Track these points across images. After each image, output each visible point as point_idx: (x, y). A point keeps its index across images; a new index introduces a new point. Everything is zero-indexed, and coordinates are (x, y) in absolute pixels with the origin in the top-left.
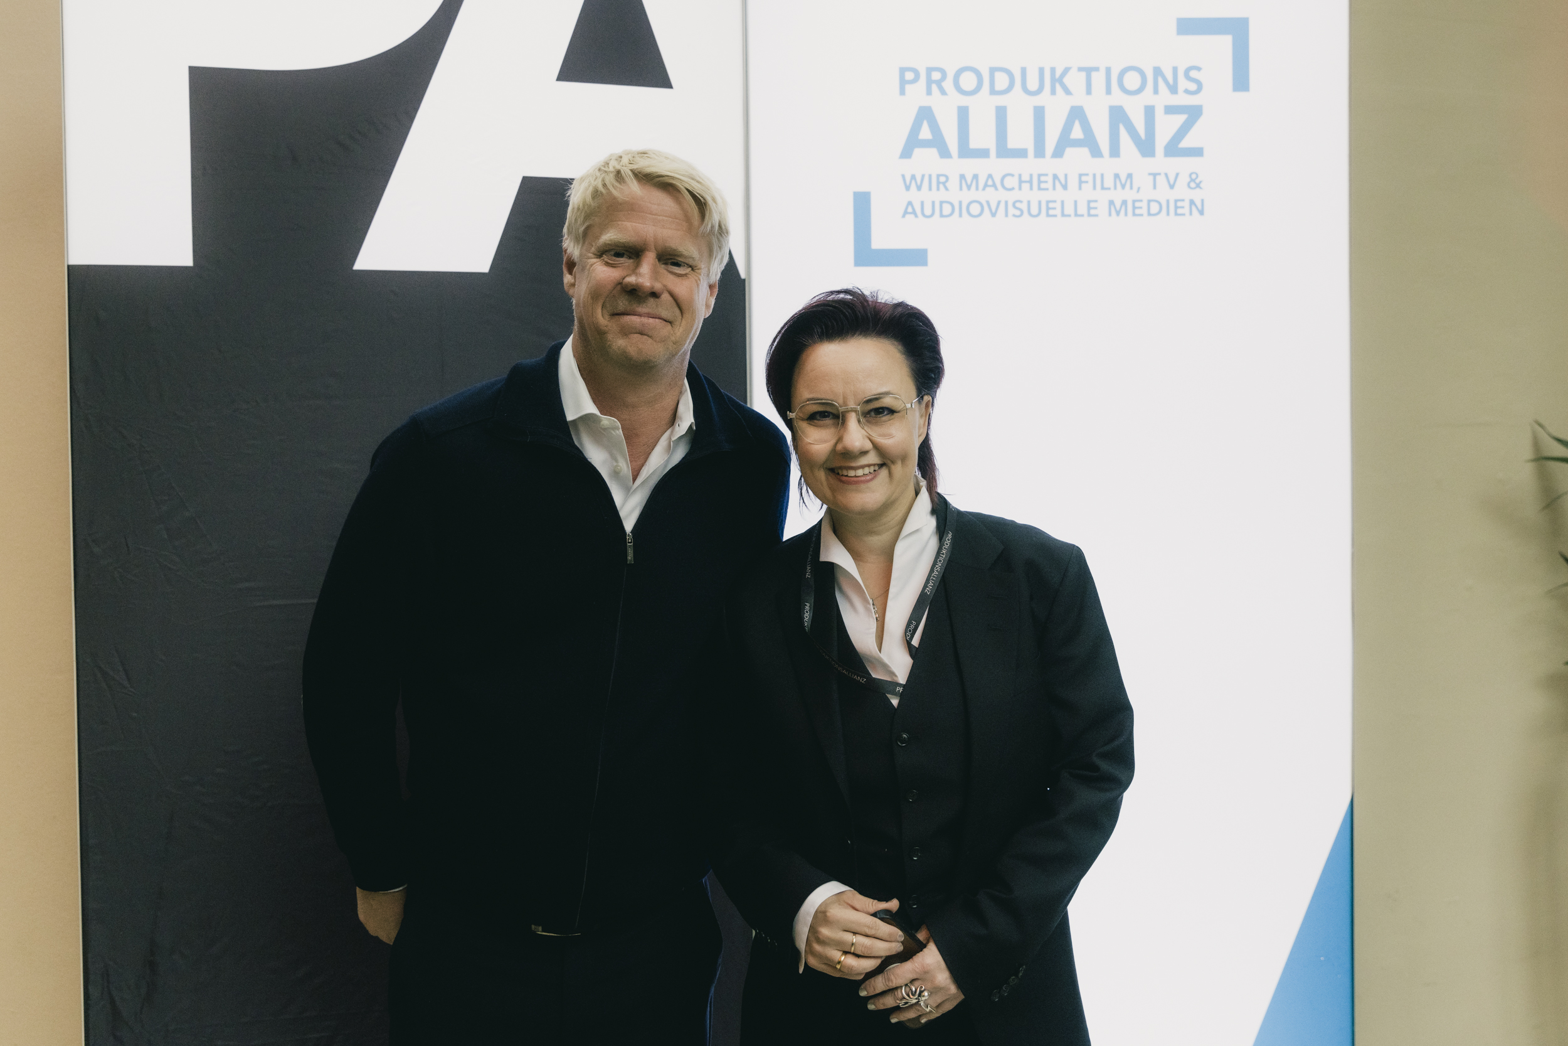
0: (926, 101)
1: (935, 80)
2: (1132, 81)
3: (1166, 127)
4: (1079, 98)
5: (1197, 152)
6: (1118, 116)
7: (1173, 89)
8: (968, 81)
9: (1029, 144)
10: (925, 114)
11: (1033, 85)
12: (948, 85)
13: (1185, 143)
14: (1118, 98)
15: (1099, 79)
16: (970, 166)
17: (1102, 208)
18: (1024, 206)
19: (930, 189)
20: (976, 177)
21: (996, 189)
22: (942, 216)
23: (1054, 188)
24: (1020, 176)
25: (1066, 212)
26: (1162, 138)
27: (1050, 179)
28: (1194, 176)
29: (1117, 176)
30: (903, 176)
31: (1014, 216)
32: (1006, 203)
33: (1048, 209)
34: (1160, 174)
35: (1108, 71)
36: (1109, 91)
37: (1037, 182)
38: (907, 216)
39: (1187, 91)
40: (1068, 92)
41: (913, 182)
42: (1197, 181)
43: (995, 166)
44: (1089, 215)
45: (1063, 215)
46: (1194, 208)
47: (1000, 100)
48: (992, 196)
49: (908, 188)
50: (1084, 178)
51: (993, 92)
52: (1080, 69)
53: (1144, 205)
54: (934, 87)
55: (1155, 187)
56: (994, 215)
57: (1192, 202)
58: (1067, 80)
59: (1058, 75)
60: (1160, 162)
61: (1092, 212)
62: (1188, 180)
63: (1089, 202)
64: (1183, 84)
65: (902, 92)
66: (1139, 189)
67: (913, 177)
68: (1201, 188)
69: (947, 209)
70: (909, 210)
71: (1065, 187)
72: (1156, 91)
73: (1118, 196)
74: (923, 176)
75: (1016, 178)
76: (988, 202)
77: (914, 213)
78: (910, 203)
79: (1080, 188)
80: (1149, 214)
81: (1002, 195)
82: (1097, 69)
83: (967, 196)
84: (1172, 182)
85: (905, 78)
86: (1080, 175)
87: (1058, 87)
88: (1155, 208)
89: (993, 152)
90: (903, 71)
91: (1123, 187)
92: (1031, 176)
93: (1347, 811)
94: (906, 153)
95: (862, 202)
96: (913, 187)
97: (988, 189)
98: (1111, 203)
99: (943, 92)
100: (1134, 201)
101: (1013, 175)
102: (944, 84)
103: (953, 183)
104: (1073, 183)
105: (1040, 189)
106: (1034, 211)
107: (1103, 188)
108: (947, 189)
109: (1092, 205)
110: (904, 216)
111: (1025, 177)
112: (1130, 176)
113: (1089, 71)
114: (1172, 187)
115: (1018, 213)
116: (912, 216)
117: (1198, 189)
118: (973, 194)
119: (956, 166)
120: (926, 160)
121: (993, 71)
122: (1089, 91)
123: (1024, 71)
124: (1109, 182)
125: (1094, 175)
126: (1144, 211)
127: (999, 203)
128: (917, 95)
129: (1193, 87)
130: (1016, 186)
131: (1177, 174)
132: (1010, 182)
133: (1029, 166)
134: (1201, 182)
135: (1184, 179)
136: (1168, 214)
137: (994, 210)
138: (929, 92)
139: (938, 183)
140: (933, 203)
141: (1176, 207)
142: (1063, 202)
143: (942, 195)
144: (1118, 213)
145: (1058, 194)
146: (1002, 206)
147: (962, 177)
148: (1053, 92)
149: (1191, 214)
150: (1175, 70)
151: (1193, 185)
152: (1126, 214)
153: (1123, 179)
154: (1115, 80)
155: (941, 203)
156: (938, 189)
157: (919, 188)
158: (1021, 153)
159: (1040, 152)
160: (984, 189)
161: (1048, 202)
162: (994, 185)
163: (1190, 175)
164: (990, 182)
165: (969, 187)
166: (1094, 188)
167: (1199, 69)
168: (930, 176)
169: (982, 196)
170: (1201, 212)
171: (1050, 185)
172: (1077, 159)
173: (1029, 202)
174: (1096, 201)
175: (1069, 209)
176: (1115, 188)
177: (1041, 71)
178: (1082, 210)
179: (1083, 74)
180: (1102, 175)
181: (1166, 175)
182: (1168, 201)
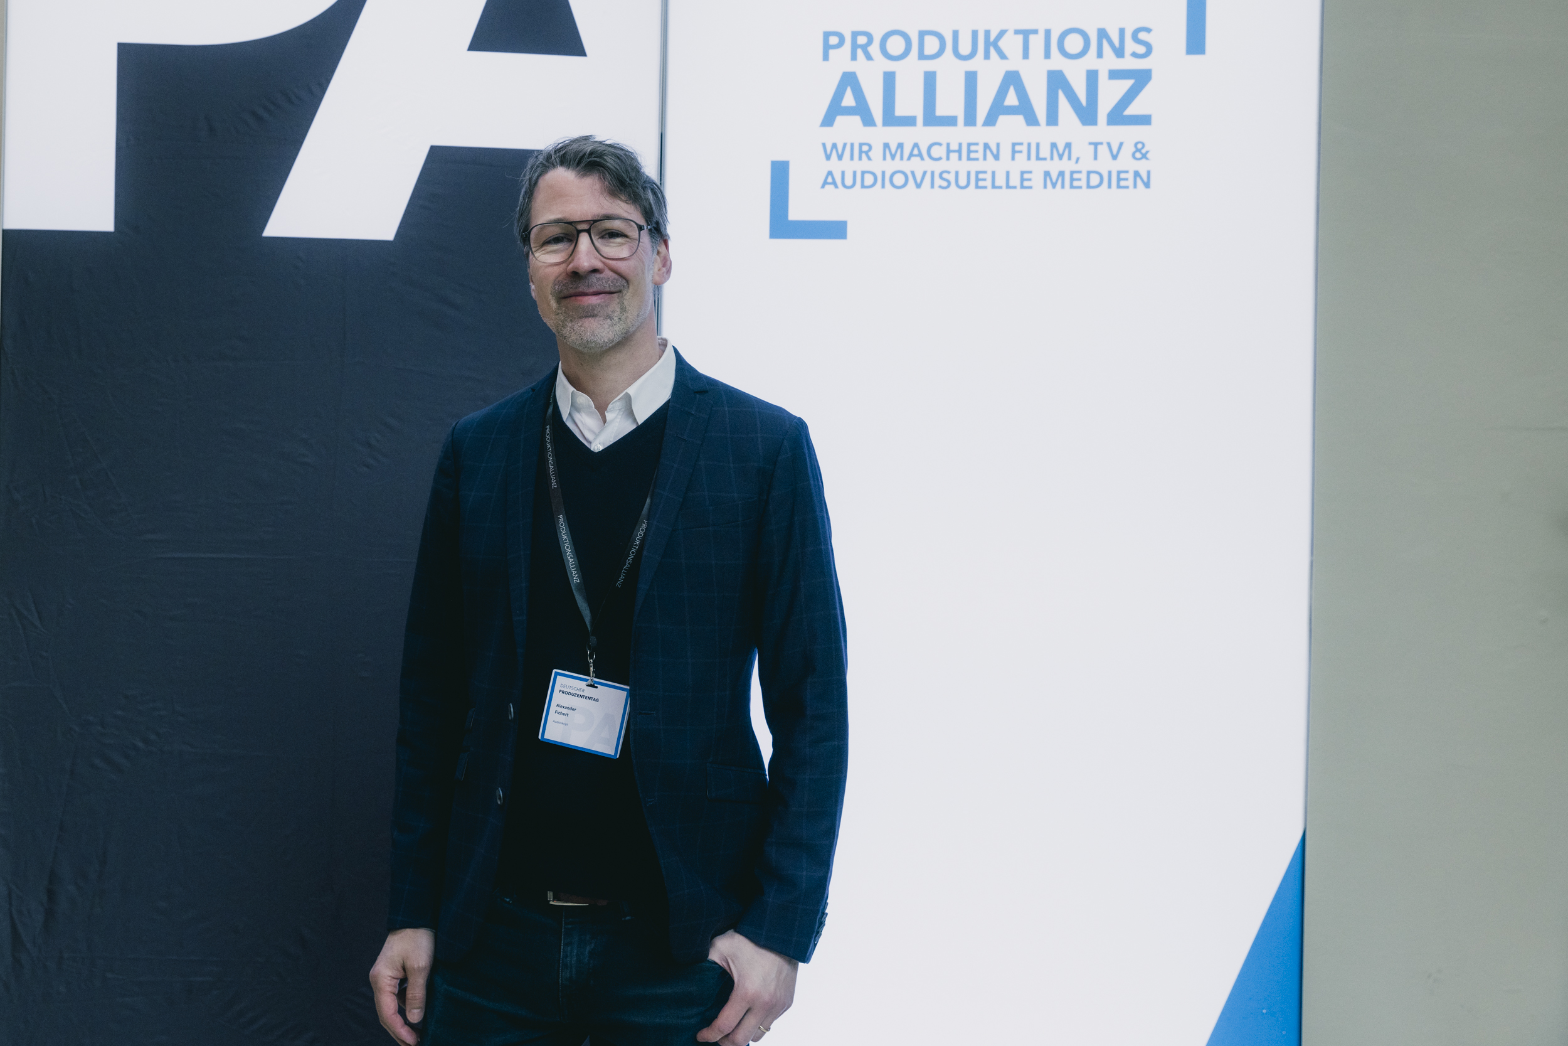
0: (851, 67)
1: (860, 44)
2: (1074, 44)
3: (1110, 93)
4: (1015, 62)
5: (1144, 120)
6: (1057, 82)
7: (1119, 52)
8: (896, 45)
9: (958, 111)
10: (849, 80)
11: (965, 48)
12: (874, 49)
13: (1132, 110)
14: (1058, 62)
15: (1037, 43)
16: (895, 135)
17: (1037, 179)
18: (951, 177)
19: (852, 158)
20: (900, 146)
21: (922, 159)
22: (863, 186)
23: (985, 158)
24: (948, 145)
25: (997, 184)
26: (1105, 105)
27: (980, 148)
28: (1140, 146)
29: (1054, 146)
30: (824, 145)
31: (940, 187)
32: (933, 173)
33: (977, 180)
34: (1101, 143)
35: (1048, 33)
36: (1047, 55)
37: (967, 151)
38: (827, 187)
39: (1135, 55)
40: (1002, 56)
41: (834, 151)
42: (1144, 151)
43: (922, 135)
44: (1022, 187)
45: (994, 187)
46: (1139, 181)
47: (929, 65)
48: (917, 166)
49: (828, 157)
50: (1017, 148)
51: (922, 56)
52: (1017, 32)
53: (1083, 176)
54: (860, 52)
55: (1096, 158)
56: (918, 186)
57: (1137, 174)
58: (1001, 44)
59: (992, 38)
60: (1103, 131)
61: (1026, 184)
62: (1134, 149)
63: (1023, 173)
64: (1130, 46)
65: (826, 57)
66: (1078, 159)
67: (834, 146)
68: (1147, 159)
69: (869, 179)
70: (829, 180)
71: (996, 157)
72: (1100, 55)
73: (1055, 167)
74: (845, 145)
75: (944, 147)
76: (913, 173)
77: (834, 183)
78: (830, 173)
79: (1013, 158)
80: (1089, 186)
81: (928, 165)
82: (1035, 32)
83: (890, 166)
84: (1115, 152)
85: (829, 43)
86: (1014, 145)
87: (992, 51)
88: (1095, 179)
89: (920, 120)
90: (827, 35)
91: (1061, 157)
92: (960, 145)
93: (1297, 848)
94: (828, 121)
95: (780, 173)
96: (834, 155)
97: (913, 159)
98: (1047, 174)
99: (869, 57)
100: (1072, 173)
101: (940, 144)
102: (870, 49)
103: (877, 152)
104: (1006, 152)
105: (969, 159)
106: (963, 182)
107: (1038, 158)
108: (869, 158)
109: (1026, 176)
110: (823, 187)
111: (954, 147)
112: (1068, 146)
113: (1026, 34)
114: (1115, 157)
115: (945, 184)
116: (832, 187)
117: (1144, 160)
118: (897, 164)
119: (880, 135)
120: (848, 128)
121: (922, 34)
122: (1026, 55)
123: (956, 34)
124: (1045, 152)
125: (1029, 145)
126: (1083, 183)
127: (925, 173)
128: (841, 60)
129: (1141, 50)
130: (944, 156)
131: (1121, 144)
132: (937, 152)
133: (959, 135)
134: (1147, 152)
135: (1128, 149)
136: (1110, 186)
137: (919, 181)
138: (854, 57)
139: (861, 152)
140: (855, 173)
141: (1119, 179)
142: (993, 173)
143: (865, 165)
144: (1054, 185)
145: (990, 164)
146: (928, 176)
147: (886, 146)
148: (987, 56)
149: (1135, 186)
150: (1122, 32)
151: (1138, 155)
152: (1063, 187)
153: (1061, 148)
154: (1057, 43)
155: (863, 173)
156: (860, 159)
157: (840, 157)
158: (951, 121)
159: (970, 120)
160: (909, 159)
161: (977, 173)
162: (920, 155)
163: (1136, 145)
164: (916, 152)
165: (893, 157)
166: (1029, 158)
167: (1148, 30)
168: (852, 145)
169: (907, 166)
170: (1147, 185)
171: (980, 155)
172: (1011, 127)
173: (957, 173)
174: (1030, 172)
175: (1000, 180)
176: (1052, 158)
177: (975, 34)
178: (1015, 180)
179: (1020, 37)
180: (1038, 145)
181: (1109, 144)
182: (1110, 173)
